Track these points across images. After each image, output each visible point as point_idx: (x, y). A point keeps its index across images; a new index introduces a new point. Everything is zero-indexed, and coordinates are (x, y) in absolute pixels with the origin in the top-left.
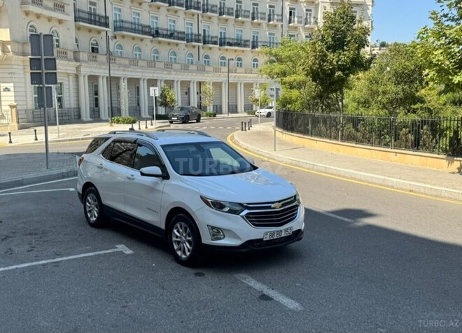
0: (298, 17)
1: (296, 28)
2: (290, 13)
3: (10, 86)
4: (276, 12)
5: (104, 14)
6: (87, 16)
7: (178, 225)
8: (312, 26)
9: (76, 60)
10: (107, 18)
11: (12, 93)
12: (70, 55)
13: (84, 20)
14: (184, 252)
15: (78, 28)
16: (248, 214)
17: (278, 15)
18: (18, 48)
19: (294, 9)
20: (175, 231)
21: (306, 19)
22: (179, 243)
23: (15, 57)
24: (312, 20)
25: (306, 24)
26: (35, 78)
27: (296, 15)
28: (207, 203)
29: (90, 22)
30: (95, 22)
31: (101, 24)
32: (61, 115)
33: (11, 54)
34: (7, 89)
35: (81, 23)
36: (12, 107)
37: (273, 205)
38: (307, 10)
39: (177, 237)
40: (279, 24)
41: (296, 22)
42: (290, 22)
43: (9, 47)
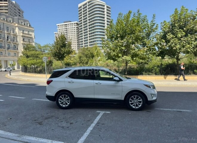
0: (10, 39)
1: (10, 42)
2: (7, 37)
4: (2, 36)
8: (15, 42)
17: (3, 37)
19: (9, 36)
21: (13, 40)
24: (15, 40)
25: (13, 41)
27: (10, 38)
38: (13, 37)
40: (4, 40)
41: (10, 41)
42: (7, 40)
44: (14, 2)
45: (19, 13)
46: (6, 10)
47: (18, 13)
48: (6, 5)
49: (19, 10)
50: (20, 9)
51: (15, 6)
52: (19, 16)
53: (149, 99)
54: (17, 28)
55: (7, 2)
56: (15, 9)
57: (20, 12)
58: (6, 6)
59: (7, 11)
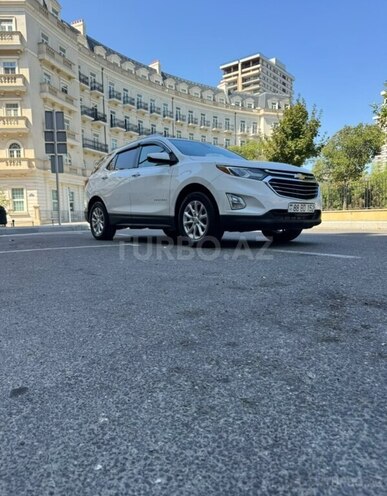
3: (35, 192)
5: (103, 142)
6: (91, 143)
7: (190, 206)
9: (84, 175)
10: (106, 146)
11: (35, 198)
12: (79, 171)
13: (89, 146)
14: (198, 234)
15: (85, 153)
16: (272, 180)
18: (41, 164)
20: (186, 213)
22: (190, 225)
23: (38, 171)
26: (49, 148)
28: (225, 170)
29: (94, 148)
30: (98, 149)
31: (102, 150)
32: (73, 216)
33: (35, 168)
34: (32, 195)
35: (88, 149)
36: (35, 208)
37: (296, 176)
39: (188, 219)
43: (34, 163)
44: (273, 61)
45: (284, 84)
46: (255, 83)
47: (281, 85)
48: (257, 71)
49: (284, 77)
50: (286, 74)
51: (274, 71)
52: (284, 90)
53: (224, 210)
54: (262, 119)
55: (258, 66)
56: (274, 78)
57: (285, 81)
58: (255, 76)
59: (258, 86)
